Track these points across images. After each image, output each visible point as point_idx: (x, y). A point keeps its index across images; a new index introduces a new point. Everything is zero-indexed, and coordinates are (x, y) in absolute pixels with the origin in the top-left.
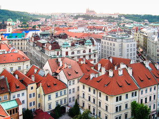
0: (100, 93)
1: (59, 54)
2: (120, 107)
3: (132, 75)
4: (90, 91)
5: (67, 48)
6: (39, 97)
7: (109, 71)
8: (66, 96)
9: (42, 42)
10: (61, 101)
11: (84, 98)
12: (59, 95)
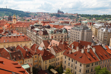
0: (76, 62)
1: (48, 38)
2: (88, 70)
3: (96, 52)
4: (69, 60)
5: (52, 34)
6: (40, 62)
7: (82, 50)
8: (55, 62)
9: (37, 30)
10: (52, 65)
11: (69, 65)
12: (51, 61)
